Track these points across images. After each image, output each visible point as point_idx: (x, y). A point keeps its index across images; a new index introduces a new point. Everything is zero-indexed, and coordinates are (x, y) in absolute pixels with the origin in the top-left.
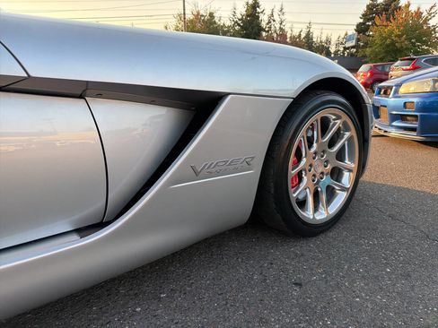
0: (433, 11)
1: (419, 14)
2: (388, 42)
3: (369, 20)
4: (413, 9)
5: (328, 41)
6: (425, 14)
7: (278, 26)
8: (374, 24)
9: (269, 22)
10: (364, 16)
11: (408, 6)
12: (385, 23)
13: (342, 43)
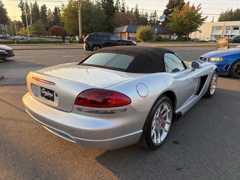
0: (199, 7)
1: (193, 8)
2: (180, 20)
3: (170, 8)
4: (191, 5)
5: (147, 15)
6: (196, 9)
7: (121, 6)
8: (173, 10)
9: (117, 4)
10: (168, 6)
11: (188, 3)
12: (178, 11)
13: (153, 17)
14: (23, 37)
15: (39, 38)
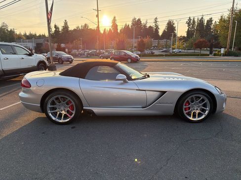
14: (180, 50)
15: (199, 51)
